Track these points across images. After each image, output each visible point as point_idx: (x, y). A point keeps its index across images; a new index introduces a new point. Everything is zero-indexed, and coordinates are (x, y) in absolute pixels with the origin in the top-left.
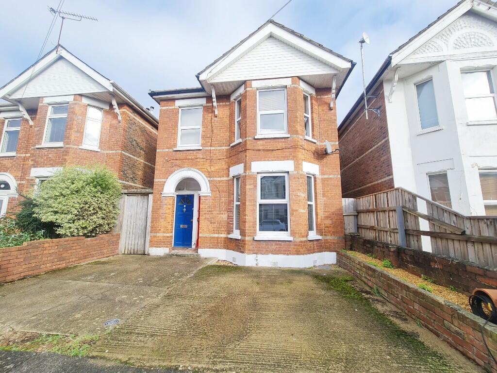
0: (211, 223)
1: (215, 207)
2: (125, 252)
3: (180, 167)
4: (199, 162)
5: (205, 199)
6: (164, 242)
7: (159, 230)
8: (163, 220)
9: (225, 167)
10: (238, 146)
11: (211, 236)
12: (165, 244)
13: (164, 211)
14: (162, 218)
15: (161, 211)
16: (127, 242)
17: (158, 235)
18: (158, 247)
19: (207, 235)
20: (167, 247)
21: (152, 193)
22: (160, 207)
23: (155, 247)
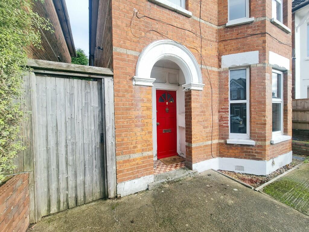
0: (204, 128)
1: (207, 106)
2: (49, 210)
3: (162, 35)
4: (188, 36)
5: (197, 95)
6: (146, 166)
7: (135, 147)
8: (139, 129)
9: (215, 53)
10: (246, 26)
11: (205, 144)
12: (147, 170)
13: (139, 113)
14: (136, 126)
15: (134, 113)
16: (54, 186)
17: (133, 156)
18: (135, 178)
19: (201, 144)
20: (150, 174)
21: (112, 76)
22: (132, 104)
23: (130, 179)
